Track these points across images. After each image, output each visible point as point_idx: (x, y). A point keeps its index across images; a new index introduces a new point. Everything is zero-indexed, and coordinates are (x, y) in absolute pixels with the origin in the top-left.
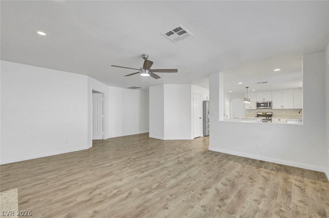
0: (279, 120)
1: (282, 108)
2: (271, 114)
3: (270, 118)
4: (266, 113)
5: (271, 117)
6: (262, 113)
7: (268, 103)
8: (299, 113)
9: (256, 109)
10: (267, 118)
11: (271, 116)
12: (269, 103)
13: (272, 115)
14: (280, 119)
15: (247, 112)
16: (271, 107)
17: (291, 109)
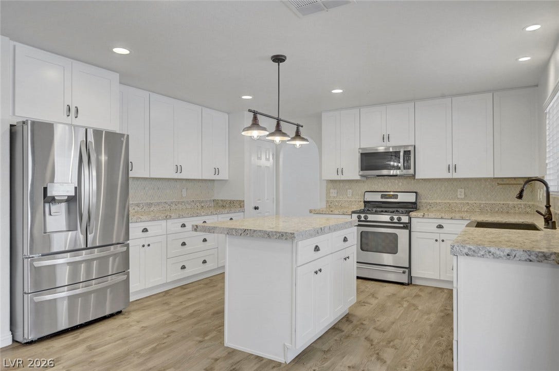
0: (440, 227)
1: (449, 176)
2: (414, 200)
3: (405, 219)
4: (396, 197)
5: (408, 213)
6: (382, 196)
7: (402, 154)
8: (520, 196)
9: (357, 181)
10: (396, 217)
11: (411, 207)
12: (405, 152)
13: (415, 203)
14: (440, 222)
15: (333, 193)
16: (411, 171)
17: (486, 179)
